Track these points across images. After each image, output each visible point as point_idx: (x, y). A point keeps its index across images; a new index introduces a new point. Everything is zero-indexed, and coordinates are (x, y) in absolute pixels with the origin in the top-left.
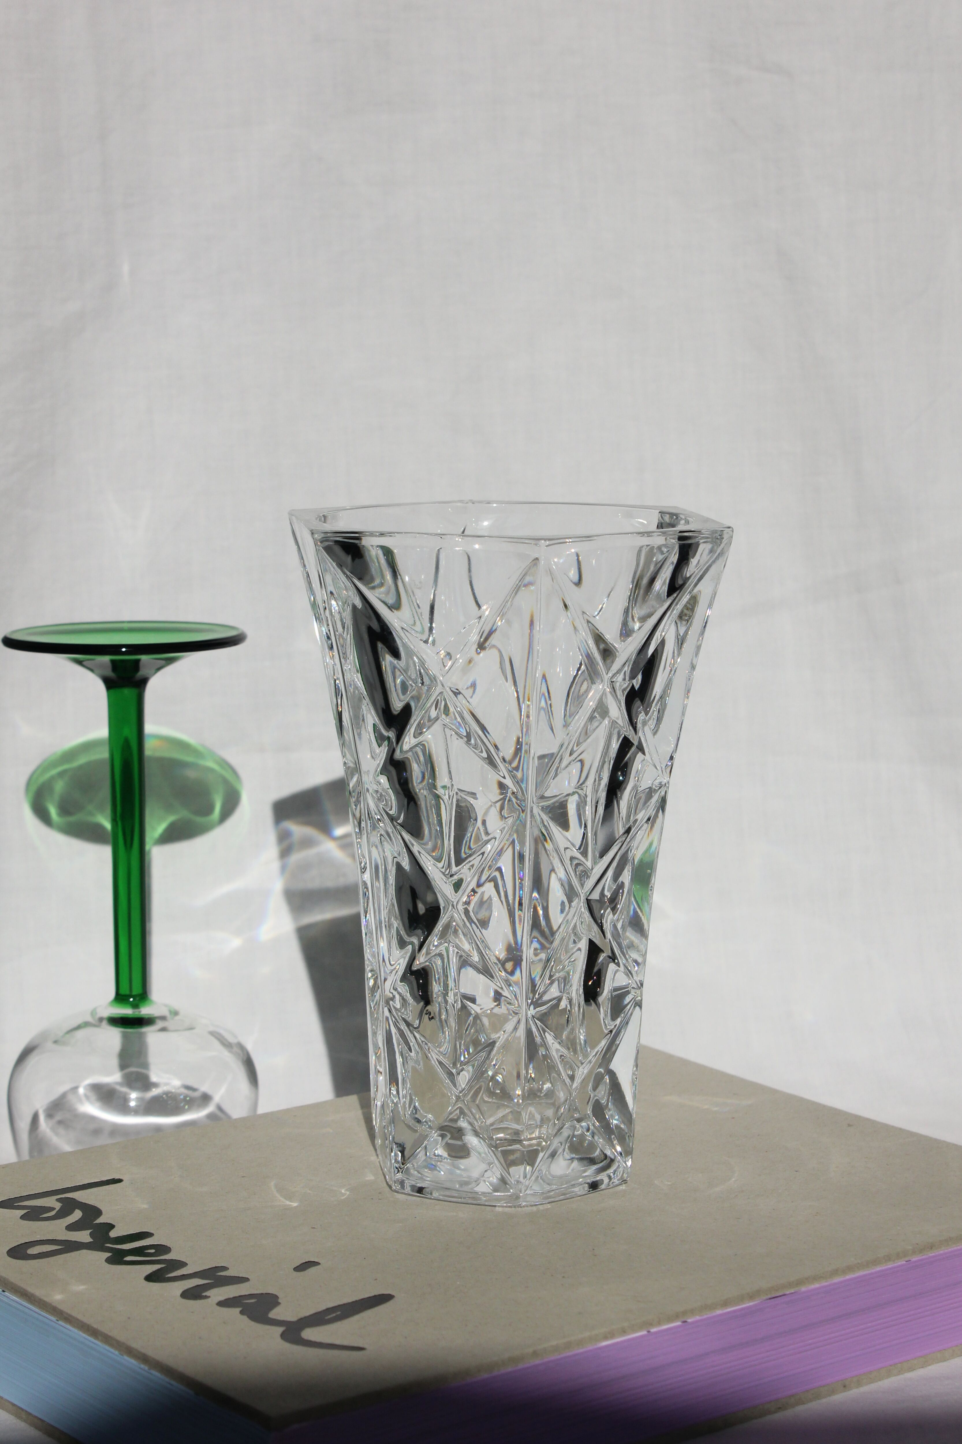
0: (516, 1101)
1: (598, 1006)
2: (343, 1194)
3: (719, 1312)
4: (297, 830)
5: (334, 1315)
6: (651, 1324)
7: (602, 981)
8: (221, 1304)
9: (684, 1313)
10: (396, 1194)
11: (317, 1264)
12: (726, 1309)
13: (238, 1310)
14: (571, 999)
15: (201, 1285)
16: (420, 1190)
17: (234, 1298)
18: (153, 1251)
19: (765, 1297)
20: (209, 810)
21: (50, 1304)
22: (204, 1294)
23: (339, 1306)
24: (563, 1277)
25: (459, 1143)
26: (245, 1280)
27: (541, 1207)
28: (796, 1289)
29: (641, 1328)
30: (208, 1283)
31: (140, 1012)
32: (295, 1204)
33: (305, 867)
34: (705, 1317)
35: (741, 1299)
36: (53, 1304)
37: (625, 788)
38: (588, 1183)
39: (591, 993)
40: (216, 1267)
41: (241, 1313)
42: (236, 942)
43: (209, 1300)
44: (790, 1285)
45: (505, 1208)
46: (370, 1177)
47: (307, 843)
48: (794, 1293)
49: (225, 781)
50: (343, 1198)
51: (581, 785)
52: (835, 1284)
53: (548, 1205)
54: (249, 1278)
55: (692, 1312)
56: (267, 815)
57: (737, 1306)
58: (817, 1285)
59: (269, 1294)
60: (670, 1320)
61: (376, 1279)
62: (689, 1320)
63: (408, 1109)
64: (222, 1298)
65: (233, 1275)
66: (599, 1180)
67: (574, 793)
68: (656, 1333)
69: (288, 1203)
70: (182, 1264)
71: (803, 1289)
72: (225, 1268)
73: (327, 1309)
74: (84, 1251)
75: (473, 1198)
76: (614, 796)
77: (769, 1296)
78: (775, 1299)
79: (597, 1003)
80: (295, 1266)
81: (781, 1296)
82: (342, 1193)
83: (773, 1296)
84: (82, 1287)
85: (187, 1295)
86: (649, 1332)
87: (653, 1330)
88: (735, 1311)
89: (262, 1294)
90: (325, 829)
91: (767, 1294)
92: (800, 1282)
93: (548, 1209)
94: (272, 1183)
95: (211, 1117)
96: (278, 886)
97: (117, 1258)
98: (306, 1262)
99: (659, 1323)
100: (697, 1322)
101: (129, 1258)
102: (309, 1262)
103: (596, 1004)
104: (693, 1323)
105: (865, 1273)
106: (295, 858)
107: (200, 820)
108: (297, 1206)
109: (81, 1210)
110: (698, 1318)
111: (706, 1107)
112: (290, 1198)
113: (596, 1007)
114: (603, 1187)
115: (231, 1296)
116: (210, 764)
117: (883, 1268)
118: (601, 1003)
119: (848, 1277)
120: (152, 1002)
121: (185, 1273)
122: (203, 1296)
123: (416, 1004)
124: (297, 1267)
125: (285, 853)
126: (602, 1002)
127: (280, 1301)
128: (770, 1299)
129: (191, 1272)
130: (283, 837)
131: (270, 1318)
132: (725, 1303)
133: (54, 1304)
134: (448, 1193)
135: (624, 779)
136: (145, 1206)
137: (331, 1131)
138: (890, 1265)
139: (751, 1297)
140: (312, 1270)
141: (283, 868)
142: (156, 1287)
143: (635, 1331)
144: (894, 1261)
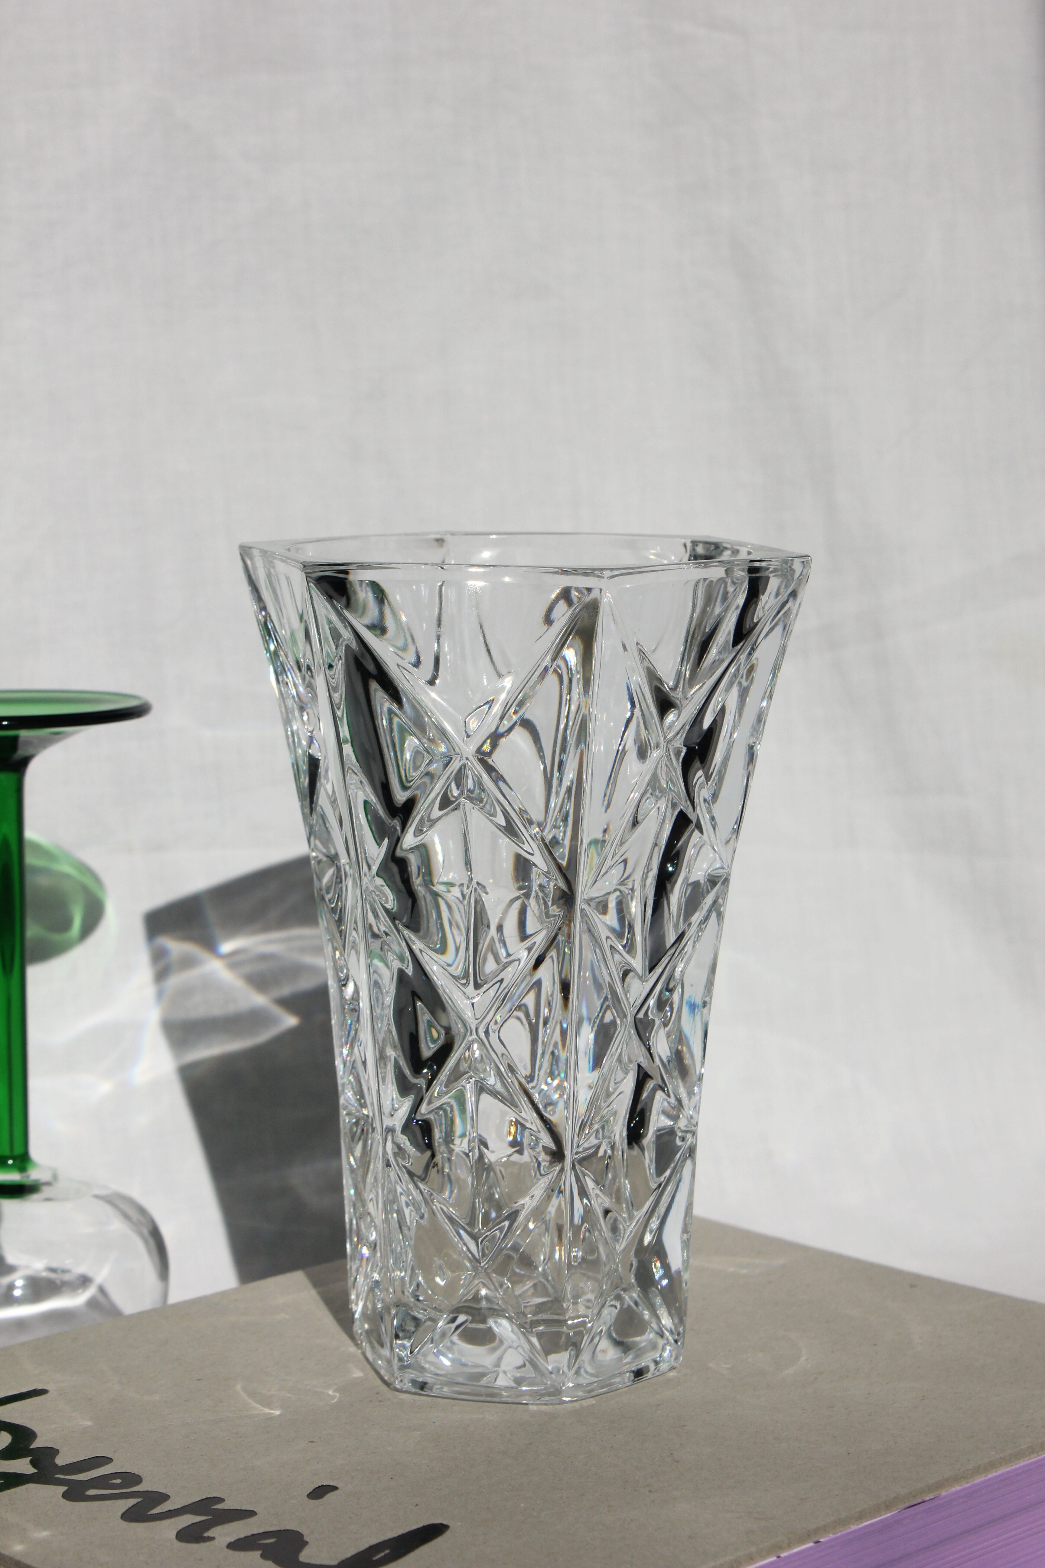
0: (540, 1269)
1: (642, 1149)
2: (333, 1397)
3: (854, 1527)
4: (175, 947)
5: (383, 1554)
6: (782, 1548)
7: (646, 1120)
8: (232, 1546)
9: (817, 1531)
10: (397, 1393)
11: (334, 1488)
12: (862, 1523)
13: (258, 1554)
14: (614, 1144)
15: (197, 1523)
16: (423, 1386)
17: (246, 1537)
18: (119, 1481)
19: (902, 1506)
20: (66, 925)
21: (11, 1559)
22: (206, 1535)
23: (384, 1542)
24: (650, 1491)
25: (481, 1326)
26: (251, 1514)
27: (585, 1403)
28: (936, 1493)
29: (769, 1554)
30: (206, 1520)
31: (28, 1177)
32: (277, 1412)
33: (186, 992)
34: (839, 1534)
35: (877, 1510)
36: (15, 1558)
37: (676, 881)
38: (633, 1372)
39: (635, 1135)
40: (207, 1498)
41: (262, 1556)
42: (105, 1087)
43: (216, 1542)
44: (930, 1489)
45: (540, 1406)
46: (358, 1374)
47: (188, 963)
48: (934, 1498)
49: (86, 890)
50: (334, 1401)
51: (625, 880)
52: (977, 1485)
53: (592, 1399)
54: (255, 1510)
55: (825, 1529)
56: (139, 930)
57: (872, 1519)
58: (957, 1488)
59: (288, 1530)
60: (801, 1541)
61: (417, 1505)
62: (822, 1540)
63: (408, 1286)
64: (232, 1539)
65: (234, 1508)
66: (644, 1367)
67: (615, 890)
68: (786, 1558)
69: (267, 1411)
70: (164, 1497)
71: (944, 1493)
72: (220, 1500)
73: (371, 1547)
74: (31, 1486)
75: (488, 1395)
76: (664, 892)
77: (907, 1504)
78: (915, 1507)
79: (641, 1146)
80: (308, 1493)
81: (920, 1503)
82: (330, 1396)
83: (912, 1503)
84: (45, 1534)
85: (187, 1536)
86: (779, 1557)
87: (783, 1555)
88: (871, 1525)
89: (280, 1531)
90: (210, 945)
91: (905, 1502)
92: (939, 1485)
93: (593, 1405)
94: (239, 1387)
95: (92, 1304)
96: (153, 1016)
97: (75, 1493)
98: (319, 1487)
99: (790, 1546)
100: (832, 1540)
101: (91, 1492)
102: (322, 1486)
103: (639, 1146)
104: (826, 1543)
105: (1008, 1469)
106: (175, 981)
107: (56, 937)
108: (279, 1415)
109: (8, 1432)
110: (832, 1536)
111: (731, 1269)
112: (268, 1404)
113: (640, 1151)
114: (649, 1375)
115: (242, 1536)
116: (66, 868)
117: (1028, 1462)
118: (645, 1146)
119: (990, 1476)
120: (35, 1165)
121: (172, 1508)
122: (205, 1537)
123: (419, 1154)
124: (310, 1493)
125: (161, 974)
126: (647, 1145)
127: (306, 1538)
128: (908, 1507)
129: (179, 1506)
130: (158, 956)
131: (302, 1562)
132: (861, 1517)
133: (18, 1558)
134: (456, 1389)
135: (675, 870)
136: (89, 1423)
137: (287, 1317)
138: (1034, 1459)
139: (888, 1506)
140: (331, 1496)
141: (160, 994)
142: (140, 1529)
143: (763, 1557)
144: (1038, 1453)
